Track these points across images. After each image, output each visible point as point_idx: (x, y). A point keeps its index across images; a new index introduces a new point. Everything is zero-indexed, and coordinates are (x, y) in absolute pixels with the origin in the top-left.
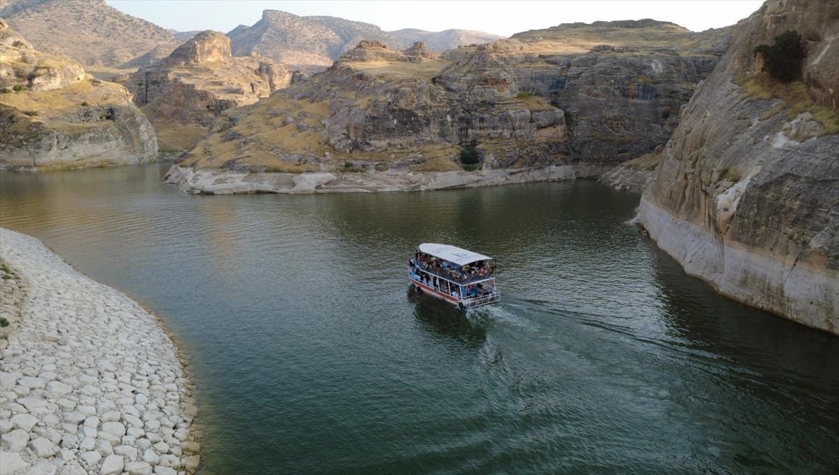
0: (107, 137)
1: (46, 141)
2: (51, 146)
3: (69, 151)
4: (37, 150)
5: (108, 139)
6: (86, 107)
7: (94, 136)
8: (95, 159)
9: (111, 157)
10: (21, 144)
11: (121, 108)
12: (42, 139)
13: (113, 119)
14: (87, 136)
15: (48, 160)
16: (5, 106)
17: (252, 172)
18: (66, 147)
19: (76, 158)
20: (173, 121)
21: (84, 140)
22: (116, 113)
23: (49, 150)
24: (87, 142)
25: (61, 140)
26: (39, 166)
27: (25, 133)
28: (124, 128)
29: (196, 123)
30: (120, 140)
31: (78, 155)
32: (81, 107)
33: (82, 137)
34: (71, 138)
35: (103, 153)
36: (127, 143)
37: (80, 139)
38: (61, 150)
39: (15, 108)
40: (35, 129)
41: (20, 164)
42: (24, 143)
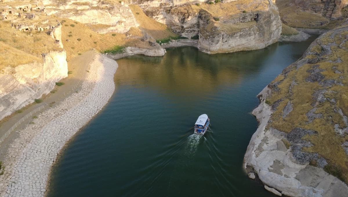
0: (250, 34)
1: (216, 38)
2: (218, 41)
3: (227, 44)
4: (212, 43)
5: (250, 35)
6: (244, 14)
7: (243, 34)
8: (240, 47)
9: (249, 45)
10: (206, 37)
11: (263, 13)
12: (215, 37)
13: (257, 21)
14: (238, 34)
15: (215, 48)
16: (208, 13)
17: (310, 164)
18: (226, 41)
19: (230, 47)
20: (298, 8)
21: (236, 36)
22: (260, 17)
23: (217, 43)
24: (238, 38)
25: (224, 37)
26: (211, 51)
27: (209, 32)
28: (261, 27)
29: (311, 10)
30: (257, 35)
31: (231, 45)
32: (242, 13)
33: (236, 35)
34: (230, 35)
35: (245, 43)
36: (260, 37)
37: (234, 36)
38: (224, 42)
39: (211, 14)
40: (214, 30)
41: (205, 48)
42: (208, 37)
